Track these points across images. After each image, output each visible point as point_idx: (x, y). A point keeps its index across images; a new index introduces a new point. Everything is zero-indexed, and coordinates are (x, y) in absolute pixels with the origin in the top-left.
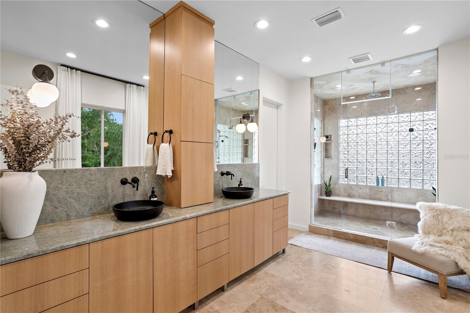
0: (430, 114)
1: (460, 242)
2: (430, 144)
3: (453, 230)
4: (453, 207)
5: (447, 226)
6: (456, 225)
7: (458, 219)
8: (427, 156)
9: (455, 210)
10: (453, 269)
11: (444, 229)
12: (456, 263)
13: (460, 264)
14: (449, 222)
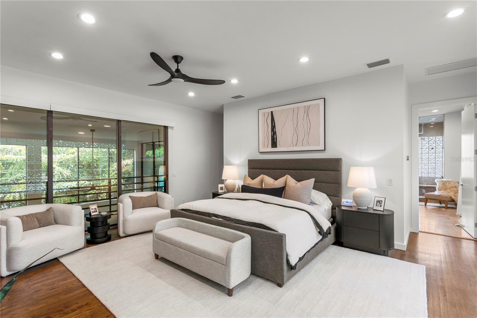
0: (439, 138)
1: (453, 192)
2: (439, 153)
3: (450, 188)
4: (450, 180)
5: (448, 187)
6: (451, 186)
7: (452, 184)
8: (438, 160)
9: (451, 181)
10: (450, 199)
11: (447, 188)
12: (451, 197)
13: (452, 197)
14: (449, 185)
